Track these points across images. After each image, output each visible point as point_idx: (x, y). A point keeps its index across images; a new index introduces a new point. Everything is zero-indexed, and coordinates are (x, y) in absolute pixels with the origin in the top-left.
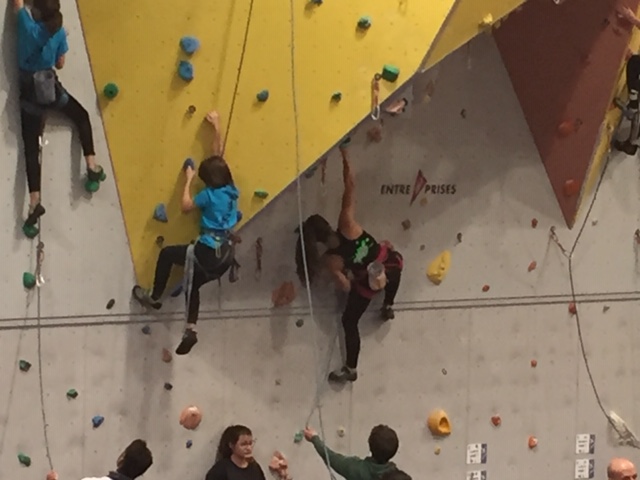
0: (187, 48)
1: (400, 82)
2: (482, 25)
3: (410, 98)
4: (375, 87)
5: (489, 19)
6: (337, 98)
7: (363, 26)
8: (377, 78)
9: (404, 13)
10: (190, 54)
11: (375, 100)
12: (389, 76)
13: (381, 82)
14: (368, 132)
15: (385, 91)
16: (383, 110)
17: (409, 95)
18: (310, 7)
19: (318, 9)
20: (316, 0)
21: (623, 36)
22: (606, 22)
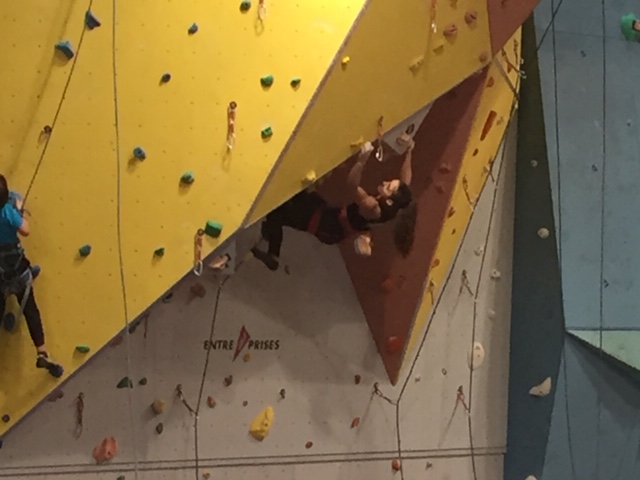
1: (223, 237)
2: (306, 181)
3: (233, 256)
4: (198, 242)
5: (312, 176)
6: (159, 253)
7: (186, 181)
8: (200, 233)
9: (226, 169)
11: (198, 255)
12: (212, 232)
13: (204, 237)
14: (190, 288)
15: (208, 247)
16: (206, 266)
17: (232, 250)
18: (132, 162)
19: (141, 165)
20: (139, 155)
21: (445, 194)
22: (428, 180)
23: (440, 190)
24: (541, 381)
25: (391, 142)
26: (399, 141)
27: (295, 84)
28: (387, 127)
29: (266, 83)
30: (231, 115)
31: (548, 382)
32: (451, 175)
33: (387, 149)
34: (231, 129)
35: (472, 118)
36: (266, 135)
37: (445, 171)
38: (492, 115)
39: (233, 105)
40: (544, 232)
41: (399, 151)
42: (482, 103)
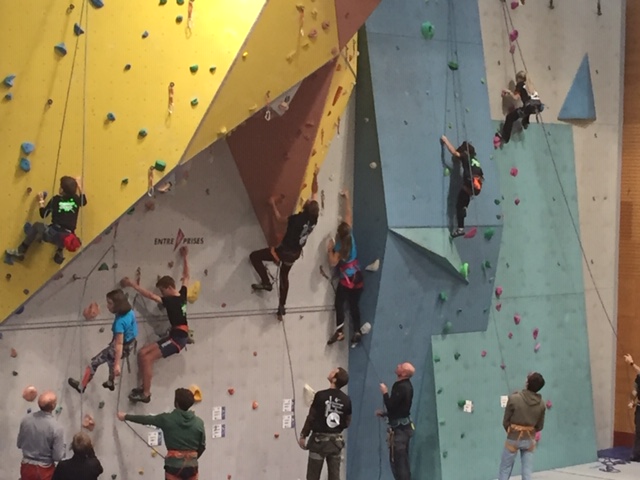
0: (25, 151)
1: (167, 170)
2: (220, 134)
3: (174, 182)
4: (150, 175)
5: (224, 130)
6: (125, 182)
7: (142, 135)
8: (152, 169)
9: (168, 127)
10: (27, 154)
11: (150, 183)
12: (160, 167)
13: (155, 171)
14: (145, 205)
15: (157, 177)
16: (156, 190)
17: (172, 179)
18: (106, 123)
19: (112, 125)
20: (111, 118)
21: (310, 141)
22: (299, 132)
23: (307, 139)
24: (373, 261)
25: (275, 107)
26: (280, 107)
27: (212, 70)
28: (273, 97)
29: (194, 70)
30: (171, 91)
31: (378, 262)
32: (313, 128)
33: (273, 112)
34: (171, 100)
35: (326, 94)
36: (194, 104)
37: (309, 126)
38: (340, 89)
39: (172, 85)
40: (374, 165)
41: (281, 113)
42: (333, 81)
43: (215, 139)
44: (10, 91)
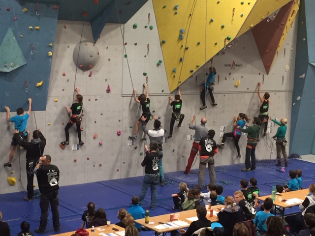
0: (181, 32)
1: (231, 40)
2: (251, 27)
3: (233, 44)
4: (225, 41)
5: (252, 26)
6: (216, 44)
7: (223, 27)
8: (226, 39)
9: (232, 24)
10: (182, 33)
11: (225, 44)
12: (228, 39)
13: (227, 40)
14: (222, 52)
15: (227, 42)
16: (227, 47)
17: (233, 43)
18: (210, 23)
19: (212, 23)
20: (212, 21)
21: (282, 30)
22: (278, 27)
23: (281, 29)
24: (302, 75)
25: (270, 17)
26: (272, 17)
27: (249, 4)
28: (270, 14)
29: (242, 3)
30: (234, 11)
31: (304, 75)
32: (284, 25)
33: (269, 19)
34: (233, 14)
35: (289, 13)
36: (242, 16)
37: (282, 25)
38: (294, 11)
39: (234, 9)
40: (304, 39)
41: (272, 20)
42: (292, 8)
43: (249, 29)
44: (177, 11)
